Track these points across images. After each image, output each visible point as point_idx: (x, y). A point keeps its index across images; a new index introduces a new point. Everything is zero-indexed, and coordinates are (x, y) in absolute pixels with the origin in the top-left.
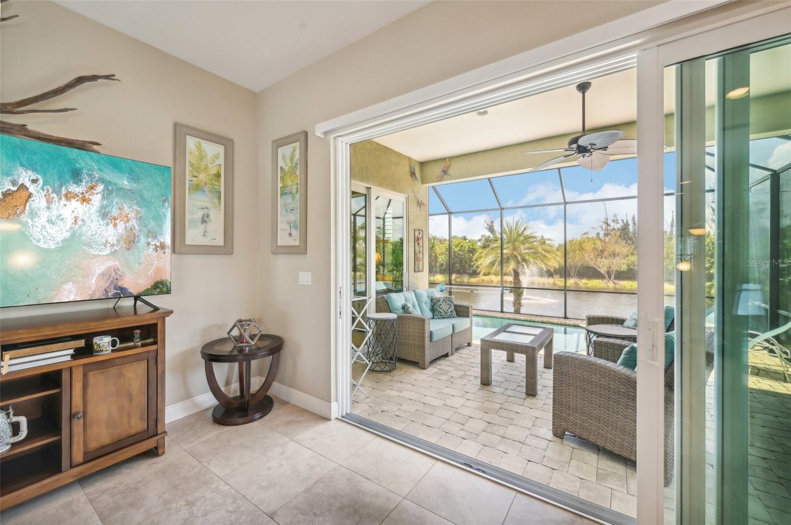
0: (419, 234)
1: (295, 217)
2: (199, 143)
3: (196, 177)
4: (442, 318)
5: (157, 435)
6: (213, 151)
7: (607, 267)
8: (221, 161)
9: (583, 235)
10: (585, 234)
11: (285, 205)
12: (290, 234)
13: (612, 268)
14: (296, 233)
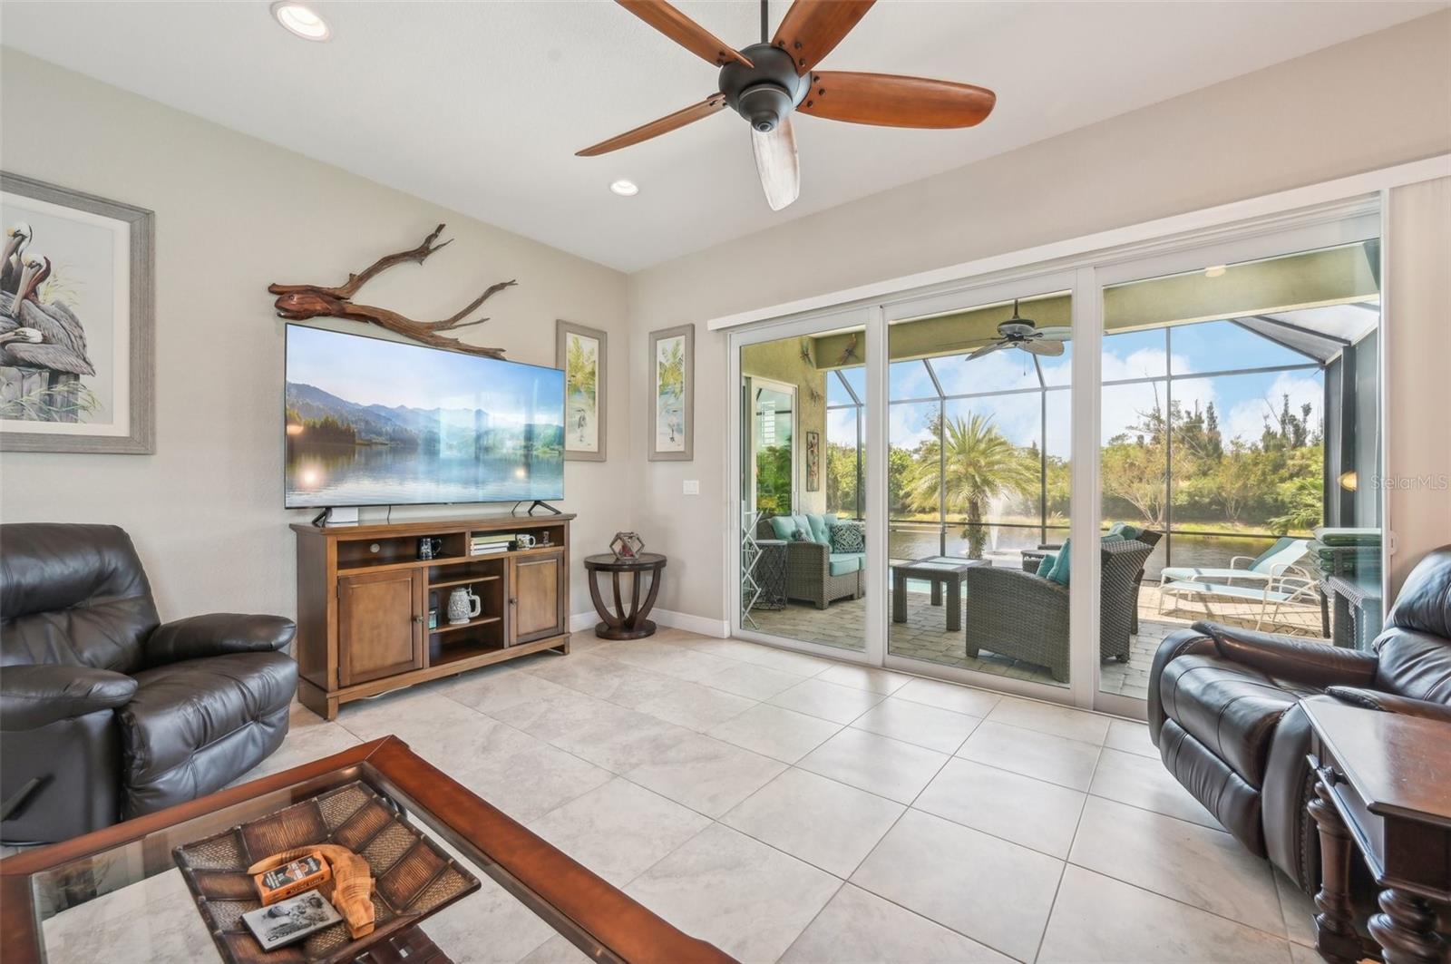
0: (814, 438)
1: (679, 419)
2: (577, 339)
3: (574, 376)
4: (845, 552)
5: (563, 633)
6: (589, 345)
7: (1151, 498)
8: (595, 357)
9: (1113, 439)
10: (1118, 438)
11: (666, 405)
12: (672, 439)
13: (1159, 500)
14: (679, 438)
